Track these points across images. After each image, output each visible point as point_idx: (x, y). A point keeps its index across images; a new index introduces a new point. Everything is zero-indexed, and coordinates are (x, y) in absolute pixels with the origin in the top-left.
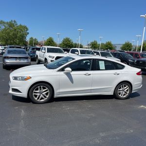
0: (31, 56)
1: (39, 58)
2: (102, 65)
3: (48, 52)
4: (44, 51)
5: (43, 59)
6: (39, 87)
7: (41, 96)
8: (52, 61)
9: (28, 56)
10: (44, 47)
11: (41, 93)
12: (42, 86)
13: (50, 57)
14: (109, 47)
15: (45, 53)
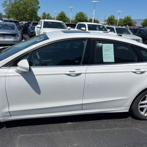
2: (108, 52)
3: (44, 27)
14: (128, 22)
15: (41, 28)
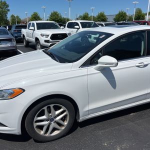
0: (16, 37)
1: (27, 38)
3: (38, 29)
4: (33, 28)
5: (34, 40)
6: (45, 108)
7: (53, 125)
8: (46, 41)
9: (12, 37)
10: (32, 22)
11: (52, 120)
12: (52, 106)
13: (42, 35)
15: (34, 30)
